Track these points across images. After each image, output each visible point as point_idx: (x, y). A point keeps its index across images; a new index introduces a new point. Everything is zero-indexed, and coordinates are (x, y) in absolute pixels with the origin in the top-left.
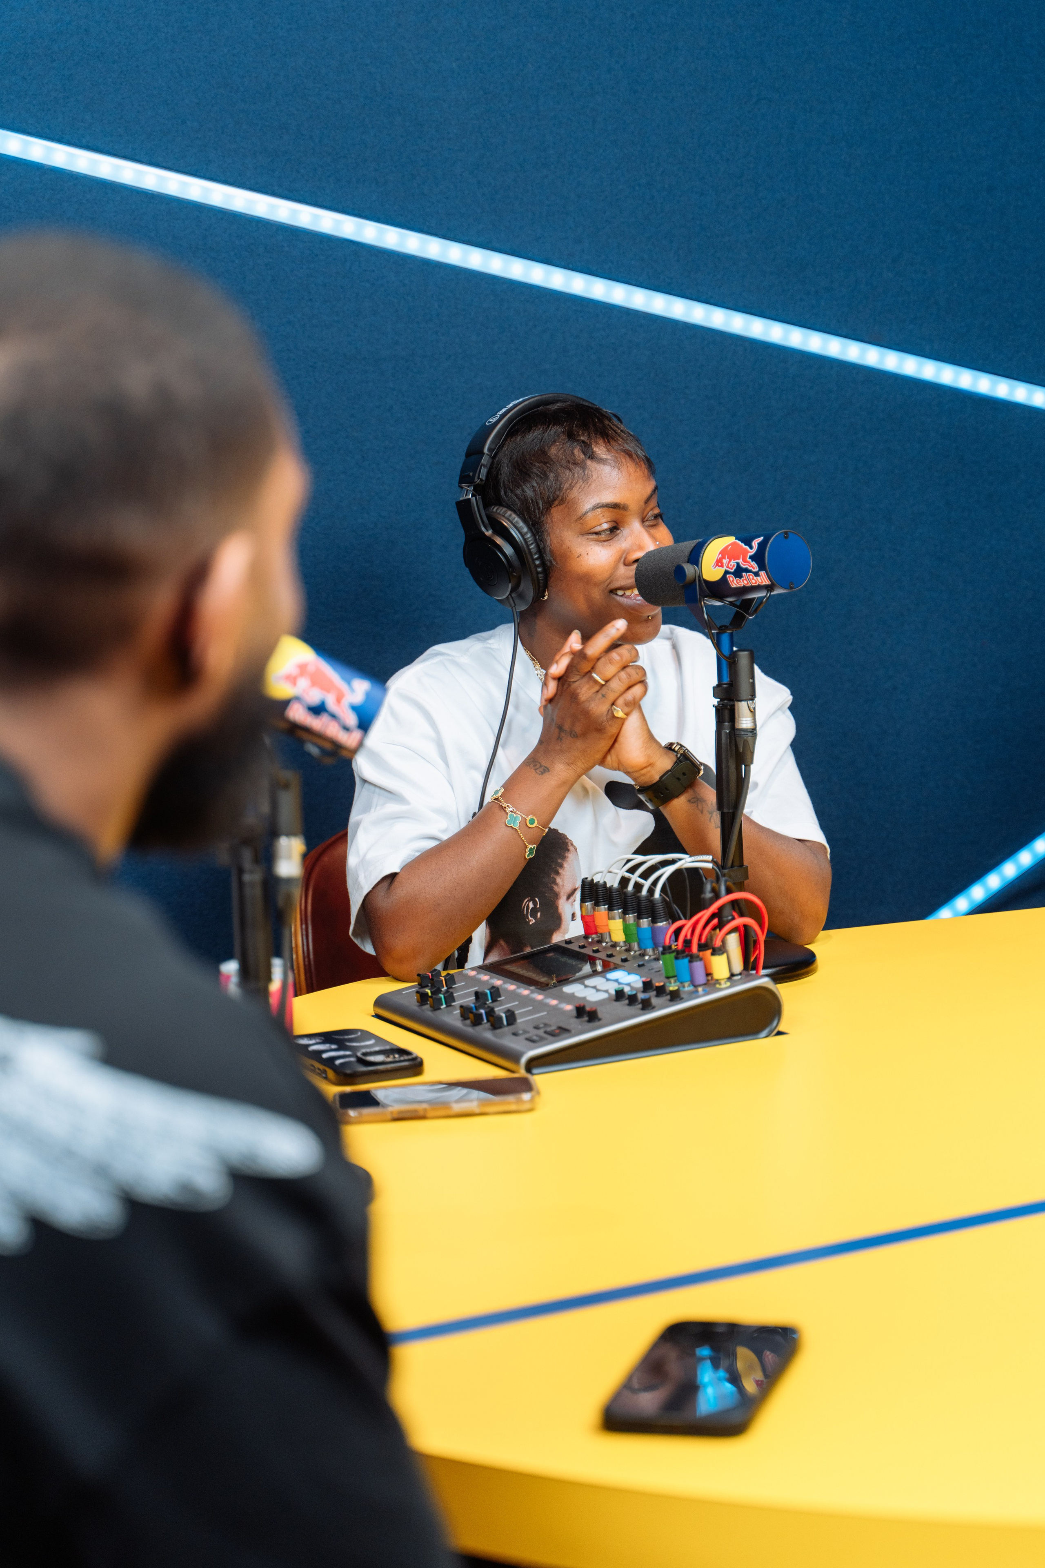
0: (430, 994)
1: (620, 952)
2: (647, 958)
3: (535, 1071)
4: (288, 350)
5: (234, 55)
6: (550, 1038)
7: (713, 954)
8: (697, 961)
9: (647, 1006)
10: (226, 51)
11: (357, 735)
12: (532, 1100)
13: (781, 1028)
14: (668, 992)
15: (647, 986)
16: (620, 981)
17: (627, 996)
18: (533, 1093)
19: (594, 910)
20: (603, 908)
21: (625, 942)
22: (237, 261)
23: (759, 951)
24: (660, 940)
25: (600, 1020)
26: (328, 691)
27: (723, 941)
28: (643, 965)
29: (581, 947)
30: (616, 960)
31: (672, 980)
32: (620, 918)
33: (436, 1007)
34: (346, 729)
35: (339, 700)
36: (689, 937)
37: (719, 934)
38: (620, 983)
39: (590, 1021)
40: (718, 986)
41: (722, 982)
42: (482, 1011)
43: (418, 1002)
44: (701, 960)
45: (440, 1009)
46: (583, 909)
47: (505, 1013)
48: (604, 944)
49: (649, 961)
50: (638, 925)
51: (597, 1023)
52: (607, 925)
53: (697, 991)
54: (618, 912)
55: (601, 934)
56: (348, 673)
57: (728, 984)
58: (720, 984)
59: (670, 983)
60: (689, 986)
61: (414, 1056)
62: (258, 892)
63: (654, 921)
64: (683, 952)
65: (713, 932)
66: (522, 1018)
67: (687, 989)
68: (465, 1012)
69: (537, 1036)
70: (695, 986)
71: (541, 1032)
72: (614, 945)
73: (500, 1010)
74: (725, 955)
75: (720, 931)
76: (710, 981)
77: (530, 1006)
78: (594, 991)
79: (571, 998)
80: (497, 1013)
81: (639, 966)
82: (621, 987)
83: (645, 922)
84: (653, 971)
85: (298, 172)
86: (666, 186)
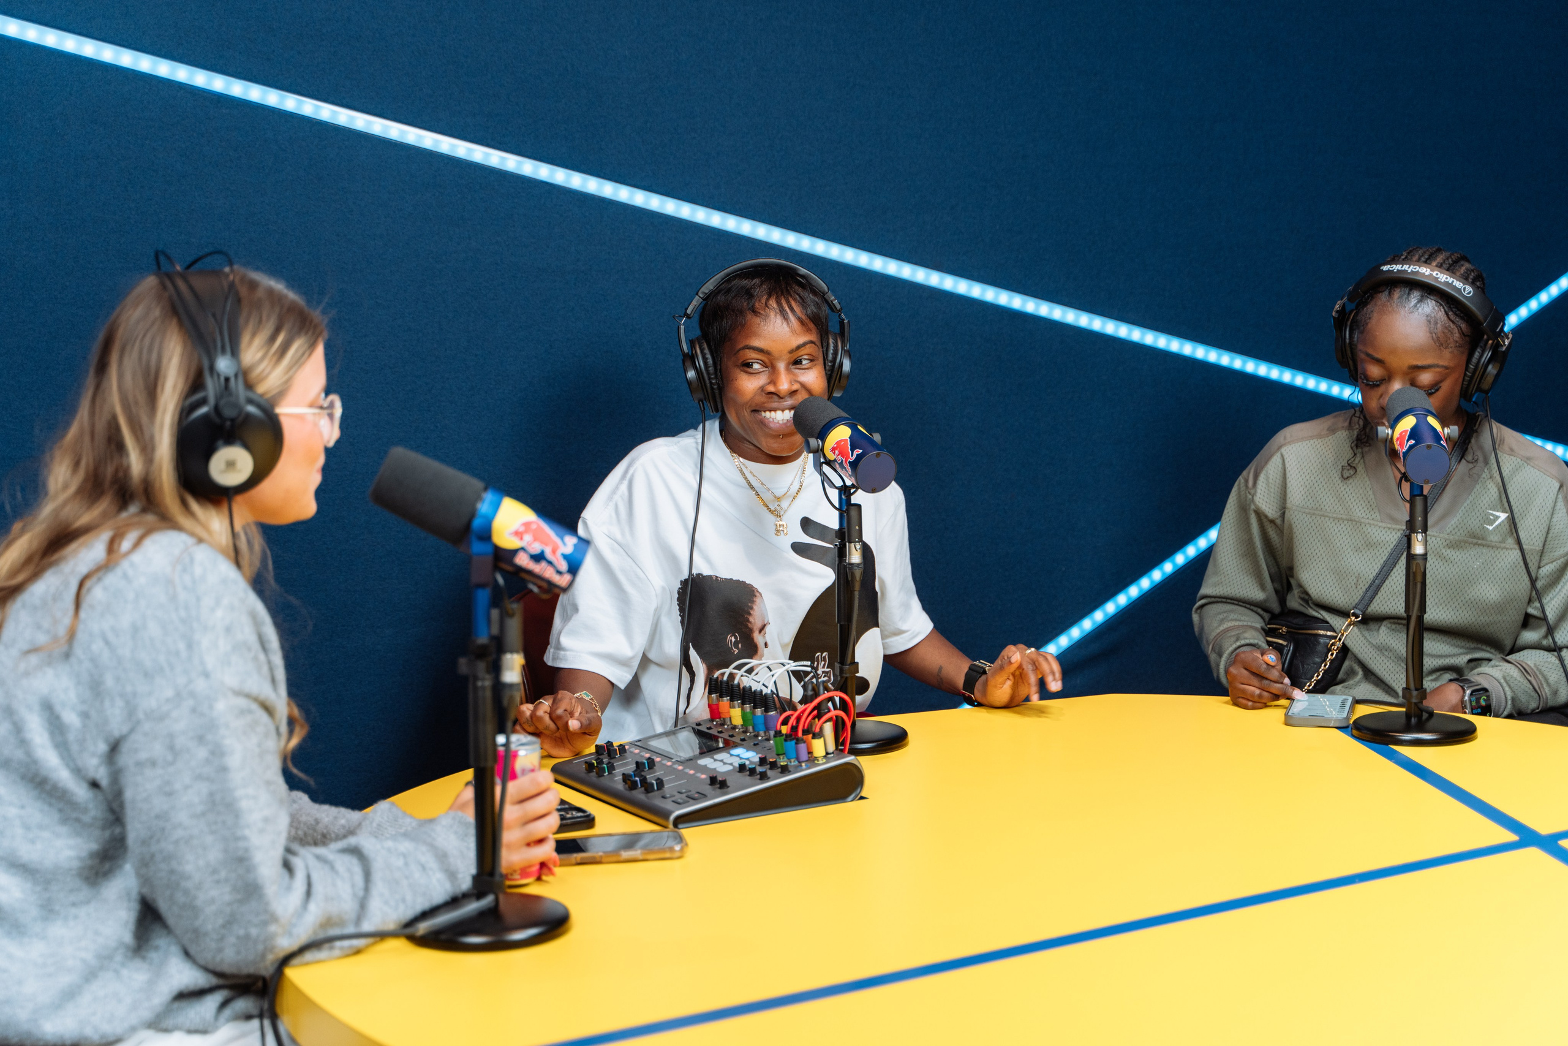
0: (596, 765)
1: (739, 733)
2: (760, 738)
3: (680, 826)
4: (496, 264)
5: (460, 40)
6: (692, 801)
7: (813, 738)
8: (801, 743)
9: (763, 777)
10: (454, 36)
11: (567, 578)
12: (682, 849)
13: (863, 794)
14: (779, 766)
15: (763, 761)
16: (741, 756)
17: (748, 769)
18: (683, 844)
19: (718, 701)
20: (726, 699)
21: (742, 725)
22: (459, 196)
23: (847, 734)
24: (771, 724)
25: (728, 787)
26: (546, 545)
27: (821, 729)
28: (757, 744)
29: (708, 728)
30: (737, 739)
31: (781, 757)
32: (739, 707)
33: (600, 774)
34: (559, 573)
35: (554, 552)
36: (794, 724)
37: (818, 723)
38: (741, 758)
39: (721, 788)
40: (816, 762)
41: (820, 759)
42: (637, 779)
43: (586, 770)
44: (805, 742)
45: (604, 776)
46: (710, 699)
47: (656, 780)
48: (726, 727)
49: (761, 741)
50: (754, 713)
51: (725, 790)
52: (729, 712)
53: (801, 766)
54: (737, 703)
55: (724, 719)
56: (561, 530)
57: (824, 760)
58: (818, 760)
59: (780, 759)
60: (794, 762)
61: (588, 813)
62: (488, 694)
63: (766, 711)
64: (791, 735)
65: (812, 721)
66: (669, 784)
67: (793, 764)
68: (626, 778)
69: (681, 799)
70: (799, 762)
71: (684, 796)
72: (734, 727)
73: (651, 778)
74: (822, 739)
75: (819, 720)
76: (812, 759)
77: (673, 775)
78: (722, 764)
79: (704, 769)
80: (649, 781)
81: (755, 745)
82: (743, 761)
83: (759, 711)
84: (765, 749)
85: (506, 129)
86: (784, 148)
